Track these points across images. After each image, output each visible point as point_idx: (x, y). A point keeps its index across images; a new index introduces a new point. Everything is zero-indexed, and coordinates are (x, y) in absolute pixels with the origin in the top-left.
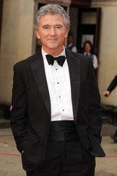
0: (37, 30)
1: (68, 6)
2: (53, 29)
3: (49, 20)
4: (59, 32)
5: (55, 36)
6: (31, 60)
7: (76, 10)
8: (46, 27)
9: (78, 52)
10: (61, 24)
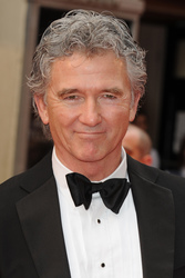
0: (42, 96)
1: (135, 19)
2: (90, 101)
3: (78, 71)
4: (111, 110)
5: (98, 124)
6: (16, 186)
7: (159, 34)
8: (71, 95)
9: (162, 167)
10: (118, 84)
